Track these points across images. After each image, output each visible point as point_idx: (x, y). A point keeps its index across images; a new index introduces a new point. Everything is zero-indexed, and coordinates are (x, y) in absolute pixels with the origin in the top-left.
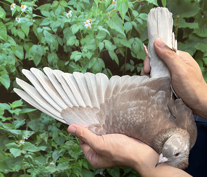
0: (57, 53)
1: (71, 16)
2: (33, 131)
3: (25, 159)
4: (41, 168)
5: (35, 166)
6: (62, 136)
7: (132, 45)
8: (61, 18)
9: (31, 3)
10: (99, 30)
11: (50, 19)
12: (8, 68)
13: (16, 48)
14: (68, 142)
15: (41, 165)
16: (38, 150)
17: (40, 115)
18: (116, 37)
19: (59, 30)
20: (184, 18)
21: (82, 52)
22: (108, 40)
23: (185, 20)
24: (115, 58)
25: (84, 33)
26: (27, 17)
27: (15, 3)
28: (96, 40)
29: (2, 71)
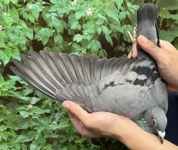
0: (62, 35)
1: (76, 4)
2: (40, 98)
3: (33, 119)
4: (45, 126)
5: (41, 124)
7: (124, 31)
8: (67, 6)
10: (98, 17)
11: (58, 7)
12: (19, 47)
13: (27, 31)
15: (45, 124)
16: (44, 112)
18: (112, 23)
19: (65, 16)
20: (169, 11)
21: (83, 35)
22: (105, 25)
23: (169, 12)
24: (110, 40)
25: (85, 19)
26: (38, 4)
28: (95, 26)
29: (14, 50)
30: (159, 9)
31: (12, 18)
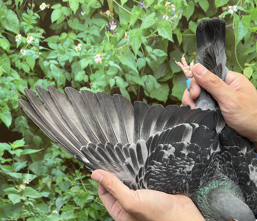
1: (80, 49)
2: (35, 175)
3: (26, 206)
4: (43, 217)
5: (36, 214)
6: (67, 181)
7: (145, 83)
8: (69, 51)
9: (37, 34)
10: (110, 65)
11: (58, 52)
12: (10, 104)
13: (20, 83)
14: (73, 188)
15: (42, 214)
16: (40, 196)
17: (43, 157)
18: (128, 73)
19: (67, 64)
21: (91, 89)
22: (119, 76)
24: (127, 96)
25: (93, 68)
26: (33, 49)
27: (20, 34)
28: (106, 76)
29: (3, 108)
30: (189, 54)
31: (2, 68)
